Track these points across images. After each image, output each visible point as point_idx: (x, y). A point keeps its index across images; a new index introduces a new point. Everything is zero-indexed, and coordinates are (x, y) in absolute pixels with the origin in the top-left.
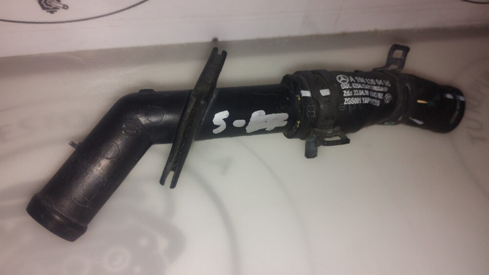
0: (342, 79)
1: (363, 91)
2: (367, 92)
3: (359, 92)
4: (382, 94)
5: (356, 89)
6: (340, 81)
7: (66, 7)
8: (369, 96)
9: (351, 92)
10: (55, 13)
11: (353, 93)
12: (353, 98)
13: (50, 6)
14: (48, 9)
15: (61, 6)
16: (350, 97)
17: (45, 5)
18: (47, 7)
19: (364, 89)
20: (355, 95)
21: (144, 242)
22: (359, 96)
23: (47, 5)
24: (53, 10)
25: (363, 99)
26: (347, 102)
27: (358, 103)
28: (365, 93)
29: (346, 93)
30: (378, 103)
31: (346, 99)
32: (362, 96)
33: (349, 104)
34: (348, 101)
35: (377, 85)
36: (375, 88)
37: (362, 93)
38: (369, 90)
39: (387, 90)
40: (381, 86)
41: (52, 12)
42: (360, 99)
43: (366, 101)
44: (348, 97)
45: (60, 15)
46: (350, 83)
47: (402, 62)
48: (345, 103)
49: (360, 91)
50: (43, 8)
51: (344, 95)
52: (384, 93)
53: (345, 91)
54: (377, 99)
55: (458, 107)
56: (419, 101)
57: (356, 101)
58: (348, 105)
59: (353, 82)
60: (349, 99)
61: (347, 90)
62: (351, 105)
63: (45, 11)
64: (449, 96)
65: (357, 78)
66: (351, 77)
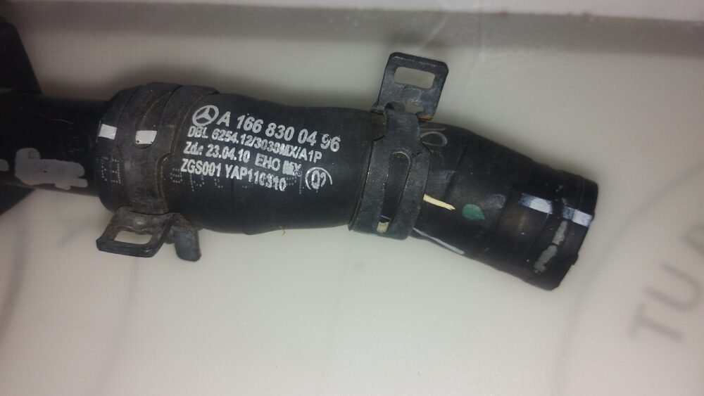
1: (233, 150)
2: (245, 156)
3: (220, 152)
4: (298, 167)
5: (215, 142)
6: (195, 119)
8: (251, 165)
9: (202, 147)
11: (206, 149)
12: (200, 162)
16: (196, 158)
19: (238, 147)
20: (208, 154)
22: (217, 161)
25: (228, 169)
26: (186, 168)
27: (212, 175)
28: (236, 154)
29: (192, 148)
30: (282, 185)
31: (186, 160)
32: (229, 161)
33: (191, 172)
34: (188, 167)
35: (294, 142)
36: (283, 149)
37: (229, 154)
38: (254, 151)
39: (318, 156)
40: (306, 145)
42: (219, 167)
43: (238, 174)
44: (190, 157)
47: (433, 98)
48: (183, 170)
49: (227, 148)
51: (186, 151)
52: (306, 165)
53: (189, 143)
54: (280, 174)
55: (560, 237)
56: (427, 198)
57: (208, 169)
58: (188, 173)
60: (192, 161)
61: (193, 140)
62: (194, 175)
64: (539, 205)
65: (241, 118)
66: (228, 114)
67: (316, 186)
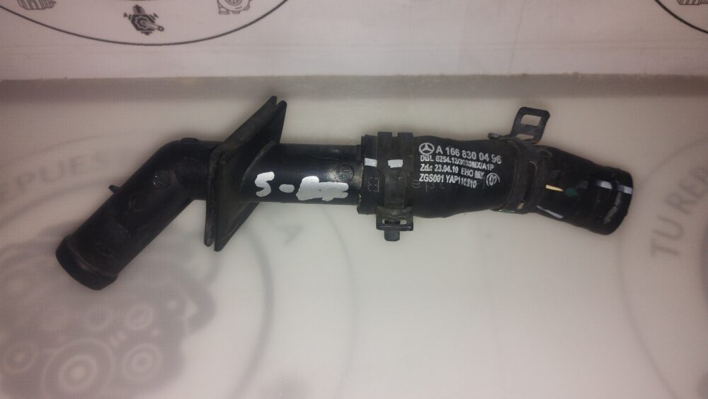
0: (427, 148)
1: (449, 167)
2: (456, 169)
3: (442, 168)
4: (483, 174)
5: (439, 163)
6: (421, 151)
7: (161, 29)
8: (459, 174)
9: (431, 167)
10: (150, 34)
11: (434, 168)
12: (432, 175)
13: (145, 27)
14: (141, 30)
15: (157, 27)
16: (429, 173)
17: (139, 25)
18: (141, 27)
19: (452, 165)
20: (436, 170)
21: (172, 305)
22: (441, 173)
23: (141, 25)
24: (148, 32)
25: (448, 178)
26: (423, 179)
27: (439, 181)
28: (451, 169)
29: (424, 168)
30: (474, 184)
31: (422, 175)
32: (447, 173)
33: (426, 181)
34: (424, 178)
35: (478, 160)
36: (473, 164)
37: (447, 169)
38: (460, 167)
39: (492, 167)
40: (484, 161)
41: (147, 34)
42: (443, 177)
43: (452, 180)
44: (425, 172)
45: (156, 37)
46: (434, 155)
47: (539, 131)
48: (420, 180)
49: (445, 166)
50: (138, 29)
51: (421, 170)
52: (487, 172)
53: (423, 165)
54: (473, 178)
55: (618, 201)
56: (548, 187)
57: (437, 179)
58: (424, 182)
59: (439, 154)
60: (427, 175)
61: (425, 163)
62: (428, 182)
63: (139, 32)
64: (605, 185)
65: (447, 149)
66: (439, 147)
67: (491, 184)
